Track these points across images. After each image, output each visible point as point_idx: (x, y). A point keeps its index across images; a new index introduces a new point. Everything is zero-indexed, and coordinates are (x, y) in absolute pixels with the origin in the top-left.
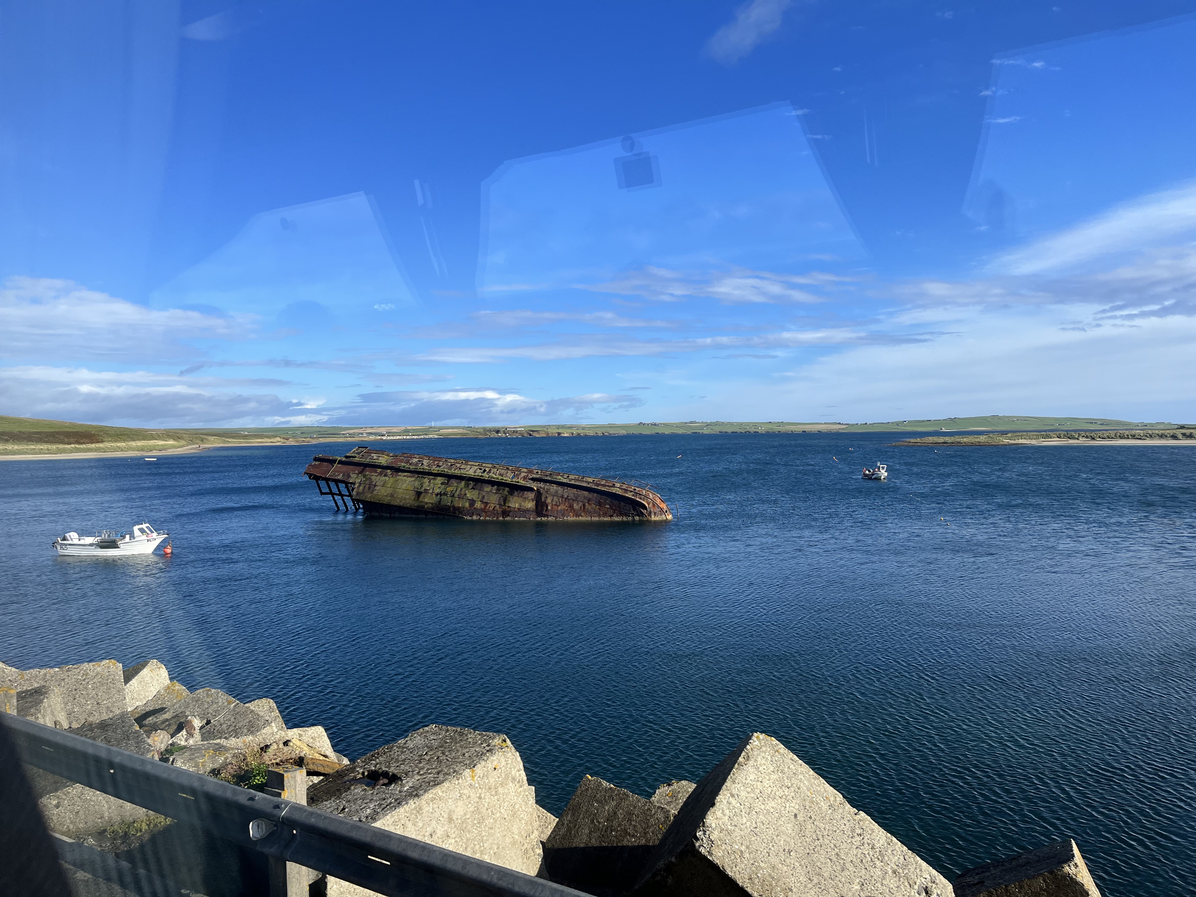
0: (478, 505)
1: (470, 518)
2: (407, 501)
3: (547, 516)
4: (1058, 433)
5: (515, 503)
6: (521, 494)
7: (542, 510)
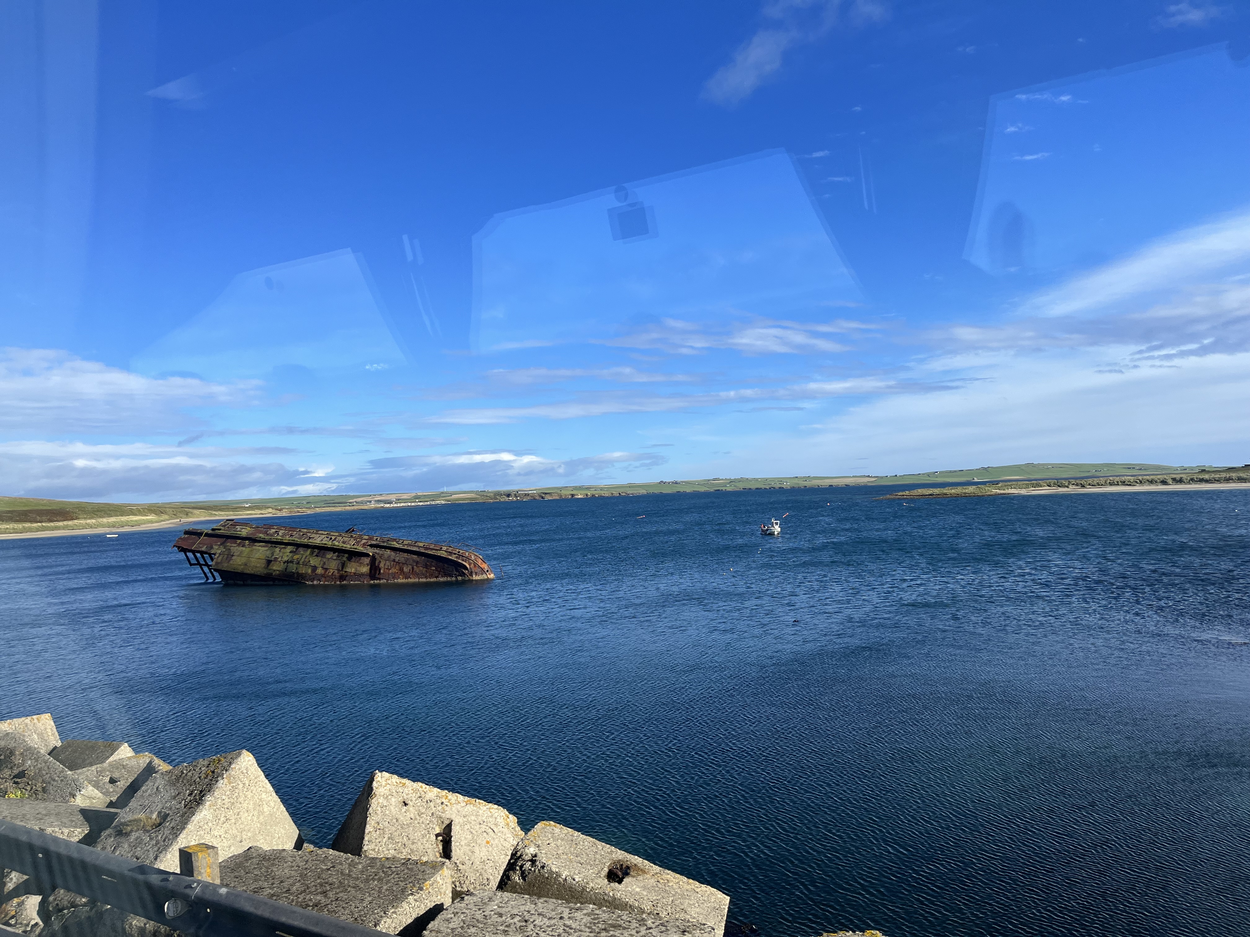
0: (319, 571)
1: (312, 583)
2: (258, 569)
3: (379, 579)
4: (1048, 481)
5: (352, 568)
6: (358, 559)
7: (375, 573)
